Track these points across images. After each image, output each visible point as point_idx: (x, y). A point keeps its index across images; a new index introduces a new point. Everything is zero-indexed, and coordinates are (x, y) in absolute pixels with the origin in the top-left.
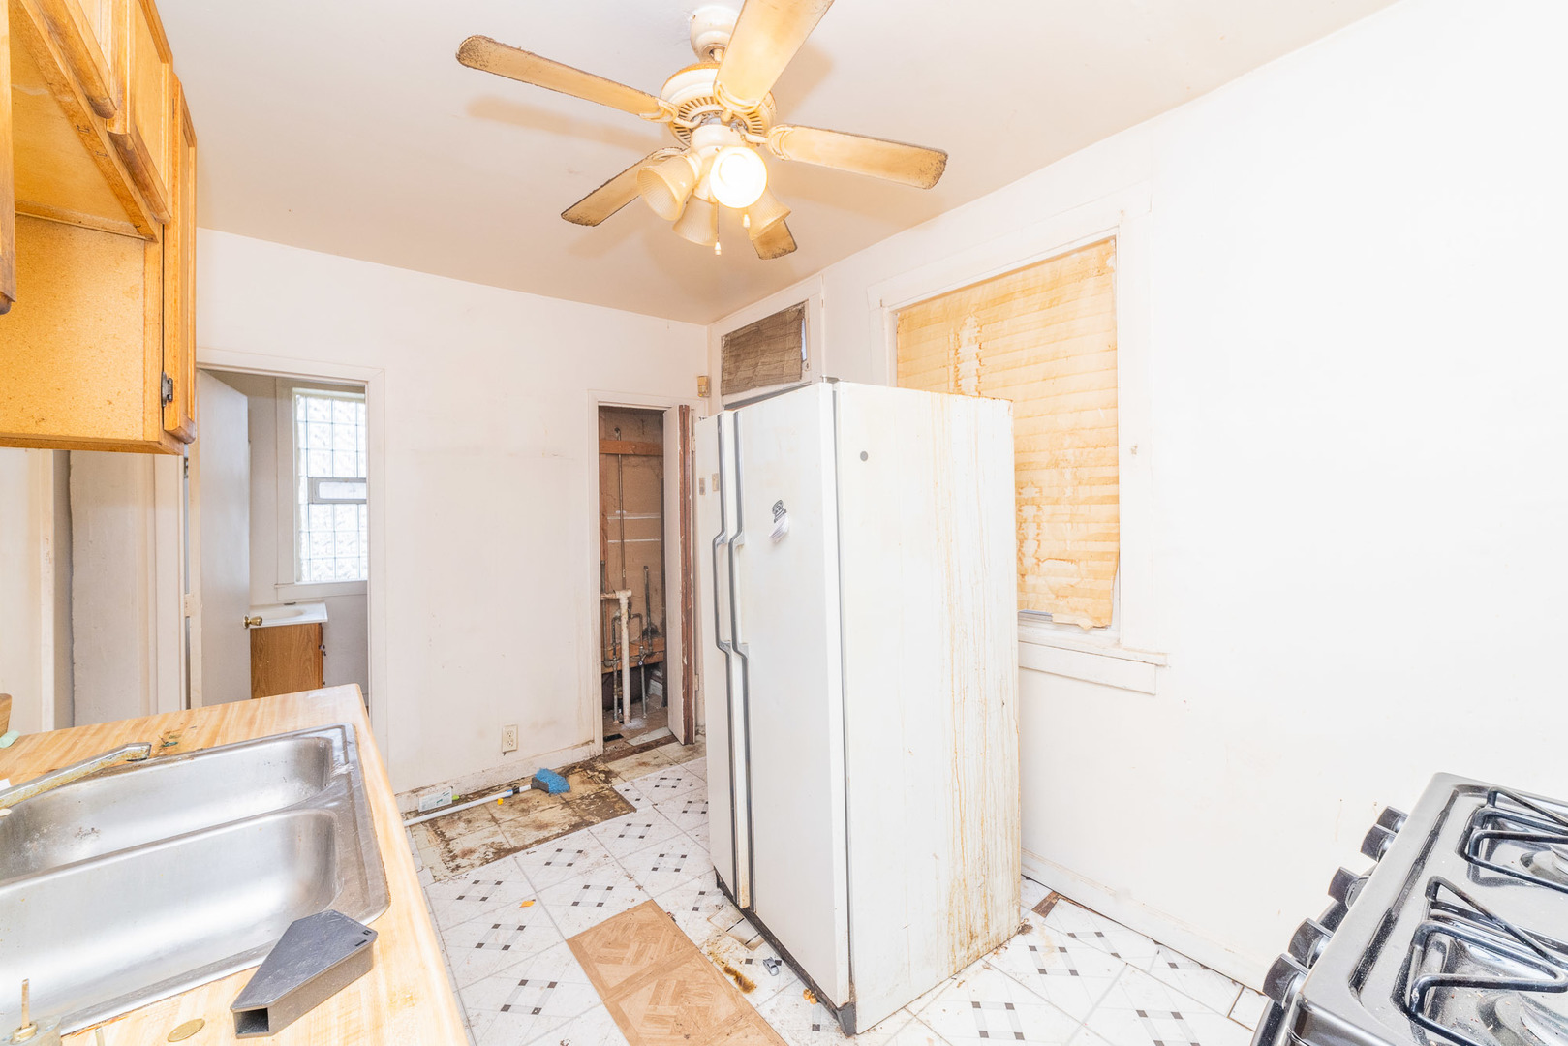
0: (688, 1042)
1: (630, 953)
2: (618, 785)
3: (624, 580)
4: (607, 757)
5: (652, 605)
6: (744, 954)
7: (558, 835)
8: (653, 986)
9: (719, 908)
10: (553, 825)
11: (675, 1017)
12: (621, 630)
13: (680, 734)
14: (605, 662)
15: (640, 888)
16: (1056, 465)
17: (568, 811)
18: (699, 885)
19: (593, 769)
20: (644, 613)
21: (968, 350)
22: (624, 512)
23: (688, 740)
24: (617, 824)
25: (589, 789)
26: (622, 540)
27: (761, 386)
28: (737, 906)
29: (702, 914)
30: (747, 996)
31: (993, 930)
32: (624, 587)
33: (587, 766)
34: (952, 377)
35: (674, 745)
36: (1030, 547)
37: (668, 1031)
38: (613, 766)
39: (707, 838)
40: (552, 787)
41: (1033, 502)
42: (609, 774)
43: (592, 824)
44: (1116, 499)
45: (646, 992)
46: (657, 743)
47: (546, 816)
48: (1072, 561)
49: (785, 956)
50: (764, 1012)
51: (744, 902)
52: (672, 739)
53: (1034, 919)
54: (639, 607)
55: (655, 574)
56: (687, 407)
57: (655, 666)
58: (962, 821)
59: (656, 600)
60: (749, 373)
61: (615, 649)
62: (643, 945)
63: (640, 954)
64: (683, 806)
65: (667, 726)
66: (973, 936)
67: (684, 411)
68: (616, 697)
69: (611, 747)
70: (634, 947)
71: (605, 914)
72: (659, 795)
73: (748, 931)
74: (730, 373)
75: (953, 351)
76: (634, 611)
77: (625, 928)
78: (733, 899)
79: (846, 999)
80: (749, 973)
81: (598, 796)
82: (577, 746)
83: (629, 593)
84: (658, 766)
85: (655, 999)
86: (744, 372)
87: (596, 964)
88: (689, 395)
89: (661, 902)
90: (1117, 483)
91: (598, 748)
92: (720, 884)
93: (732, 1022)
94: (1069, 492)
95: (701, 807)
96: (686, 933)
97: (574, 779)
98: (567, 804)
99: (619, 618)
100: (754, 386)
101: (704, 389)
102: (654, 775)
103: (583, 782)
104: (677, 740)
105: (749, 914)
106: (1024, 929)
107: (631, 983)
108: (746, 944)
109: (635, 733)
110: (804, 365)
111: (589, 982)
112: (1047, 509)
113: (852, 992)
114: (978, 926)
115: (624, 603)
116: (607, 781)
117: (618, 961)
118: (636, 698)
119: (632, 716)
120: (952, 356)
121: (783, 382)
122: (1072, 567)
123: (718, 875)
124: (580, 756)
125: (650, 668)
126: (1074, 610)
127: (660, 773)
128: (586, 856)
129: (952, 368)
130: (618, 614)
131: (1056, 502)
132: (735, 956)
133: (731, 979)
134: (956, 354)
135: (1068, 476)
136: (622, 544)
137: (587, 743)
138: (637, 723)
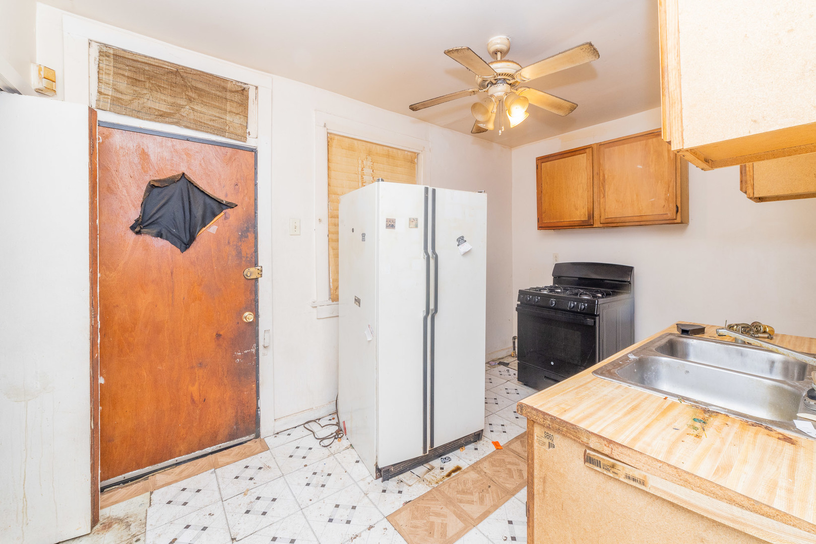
0: (492, 486)
1: (437, 520)
6: (437, 470)
9: (400, 482)
11: (479, 493)
29: (404, 489)
30: (463, 468)
37: (487, 495)
45: (467, 508)
50: (472, 462)
62: (431, 514)
80: (450, 468)
85: (470, 502)
87: (447, 538)
89: (391, 512)
96: (421, 495)
108: (430, 470)
111: (462, 538)
117: (444, 526)
132: (439, 473)
133: (453, 474)
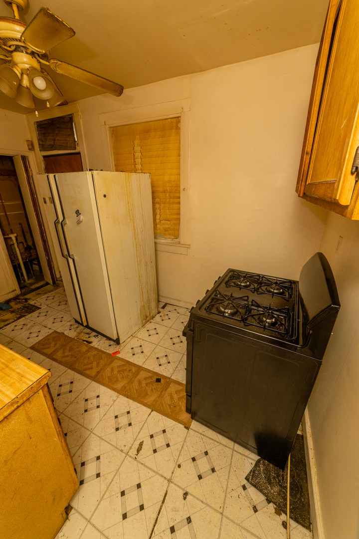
1: (52, 345)
2: (32, 303)
3: (11, 230)
4: (23, 294)
5: (27, 238)
6: (87, 336)
7: (13, 322)
8: (62, 350)
9: (77, 327)
10: (10, 319)
11: (71, 354)
12: (15, 249)
13: (51, 281)
14: (12, 262)
15: (50, 329)
16: (164, 192)
17: (14, 314)
18: (69, 324)
19: (19, 299)
20: (24, 241)
21: (137, 149)
22: (3, 201)
23: (54, 283)
24: (36, 313)
25: (20, 306)
26: (6, 213)
27: (58, 150)
28: (83, 326)
29: (73, 330)
30: (90, 345)
31: (151, 315)
32: (12, 233)
33: (16, 298)
34: (133, 158)
35: (48, 286)
36: (158, 217)
38: (28, 296)
39: (69, 311)
40: (4, 308)
41: (158, 203)
42: (26, 300)
43: (25, 316)
44: (179, 203)
45: (60, 352)
46: (42, 286)
47: (6, 317)
48: (168, 221)
49: (99, 333)
50: (96, 346)
51: (85, 324)
52: (47, 284)
53: (161, 310)
54: (21, 239)
55: (25, 226)
56: (25, 156)
57: (34, 260)
58: (142, 293)
59: (28, 236)
60: (52, 143)
61: (14, 256)
62: (56, 342)
63: (55, 345)
64: (58, 304)
65: (44, 280)
66: (147, 317)
67: (24, 158)
68: (20, 273)
69: (23, 291)
70: (53, 343)
71: (40, 338)
72: (48, 302)
73: (88, 331)
74: (42, 141)
75: (132, 148)
76: (19, 241)
77: (49, 339)
78: (82, 324)
79: (117, 337)
80: (90, 340)
81: (24, 307)
82: (9, 293)
83: (15, 235)
84: (45, 293)
85: (64, 353)
86: (49, 142)
87: (41, 350)
88: (24, 150)
89: (58, 331)
90: (180, 198)
91: (18, 292)
92: (77, 321)
93: (87, 351)
94: (168, 200)
95: (64, 303)
96: (69, 336)
97: (12, 304)
98: (12, 312)
99: (13, 244)
100: (55, 149)
101: (30, 147)
102: (44, 297)
103: (17, 304)
104: (49, 284)
105: (87, 327)
106: (159, 313)
107: (55, 351)
108: (88, 334)
109: (31, 284)
110: (76, 143)
111: (41, 355)
112: (162, 205)
113: (118, 336)
114: (148, 314)
115: (14, 239)
116: (26, 302)
117: (49, 348)
118: (28, 272)
119: (29, 279)
120: (132, 150)
121: (68, 150)
122: (169, 222)
123: (75, 319)
124: (12, 296)
125: (31, 261)
126: (170, 234)
127: (46, 295)
128: (27, 325)
129: (132, 154)
130: (12, 243)
131: (164, 203)
132: (85, 337)
133: (85, 342)
134: (133, 149)
135: (168, 196)
136: (6, 215)
137: (13, 291)
138: (31, 281)
